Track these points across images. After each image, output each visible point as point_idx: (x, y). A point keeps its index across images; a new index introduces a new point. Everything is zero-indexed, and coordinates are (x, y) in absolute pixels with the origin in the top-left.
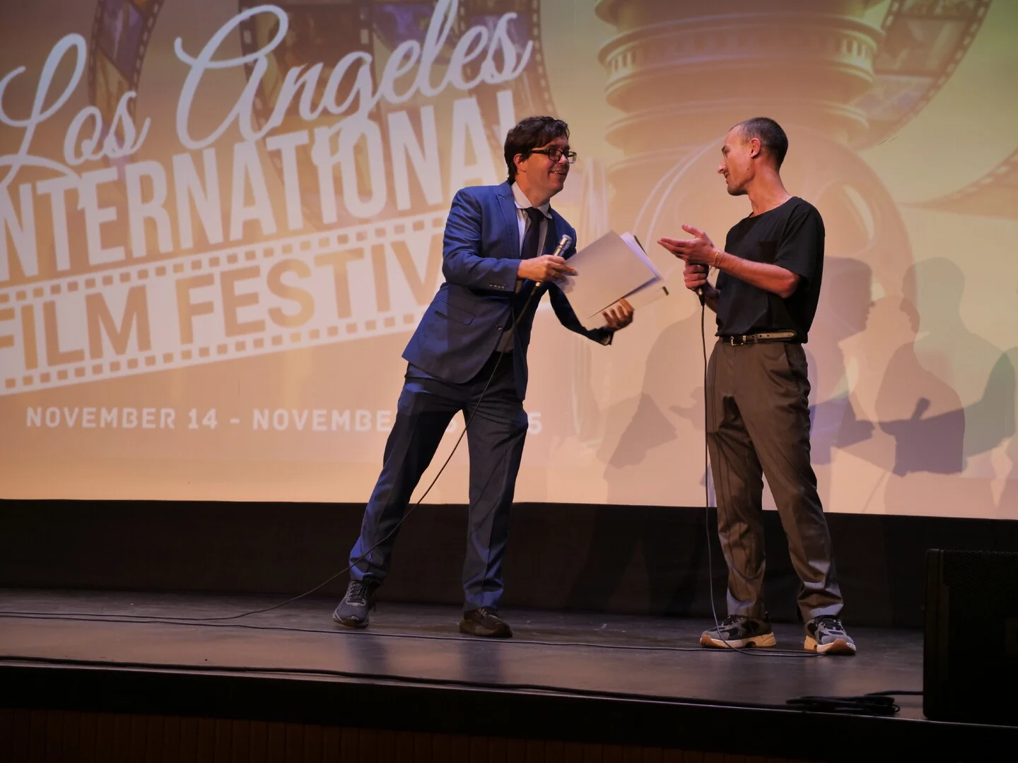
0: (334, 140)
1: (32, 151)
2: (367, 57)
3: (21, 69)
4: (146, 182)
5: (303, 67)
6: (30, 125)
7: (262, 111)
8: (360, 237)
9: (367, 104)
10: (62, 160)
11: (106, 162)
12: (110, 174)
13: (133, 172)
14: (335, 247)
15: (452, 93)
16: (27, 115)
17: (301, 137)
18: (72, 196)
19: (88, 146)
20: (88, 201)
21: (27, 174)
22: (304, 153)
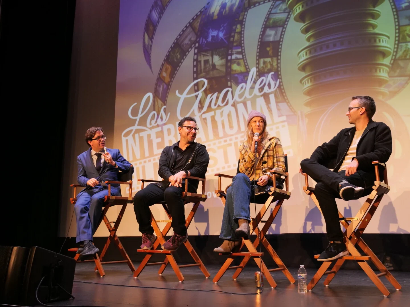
0: (222, 113)
1: (139, 125)
2: (230, 89)
3: (136, 104)
4: (169, 130)
5: (212, 94)
6: (138, 118)
7: (201, 107)
8: (231, 140)
9: (231, 102)
10: (146, 126)
11: (158, 126)
12: (159, 129)
13: (165, 128)
14: (223, 143)
15: (256, 97)
16: (137, 115)
17: (212, 113)
18: (149, 136)
19: (153, 122)
20: (153, 137)
21: (138, 131)
22: (213, 118)
